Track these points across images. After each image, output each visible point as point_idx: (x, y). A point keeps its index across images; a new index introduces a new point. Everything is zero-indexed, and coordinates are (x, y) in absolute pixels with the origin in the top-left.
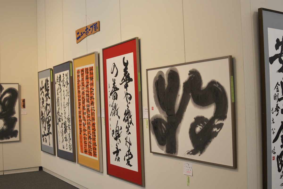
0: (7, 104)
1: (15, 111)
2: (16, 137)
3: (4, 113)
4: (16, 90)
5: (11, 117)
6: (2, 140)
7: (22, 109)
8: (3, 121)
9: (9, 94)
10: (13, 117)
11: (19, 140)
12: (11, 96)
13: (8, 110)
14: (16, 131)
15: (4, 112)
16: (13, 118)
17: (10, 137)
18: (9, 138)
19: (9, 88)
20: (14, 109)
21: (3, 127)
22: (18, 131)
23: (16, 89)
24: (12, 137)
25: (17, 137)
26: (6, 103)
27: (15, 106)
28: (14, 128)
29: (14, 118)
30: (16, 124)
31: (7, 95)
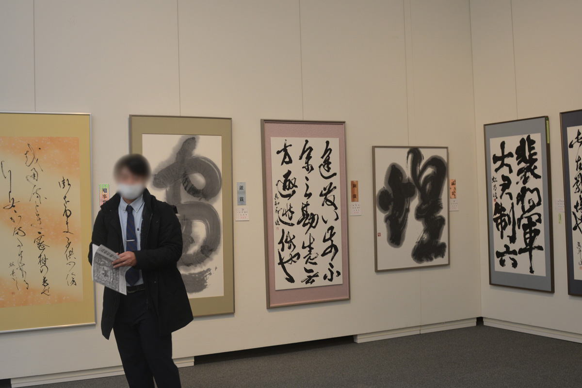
0: (429, 190)
1: (441, 204)
2: (443, 257)
3: (424, 207)
4: (444, 160)
5: (435, 217)
6: (420, 263)
7: (451, 201)
8: (423, 223)
9: (432, 168)
10: (438, 215)
11: (447, 263)
12: (436, 172)
13: (430, 203)
14: (443, 245)
15: (424, 205)
16: (438, 218)
17: (433, 257)
18: (431, 259)
19: (431, 157)
20: (441, 199)
21: (423, 236)
22: (447, 244)
23: (442, 158)
24: (436, 257)
25: (445, 257)
26: (428, 187)
27: (442, 195)
28: (440, 239)
29: (440, 218)
30: (443, 229)
31: (429, 171)
